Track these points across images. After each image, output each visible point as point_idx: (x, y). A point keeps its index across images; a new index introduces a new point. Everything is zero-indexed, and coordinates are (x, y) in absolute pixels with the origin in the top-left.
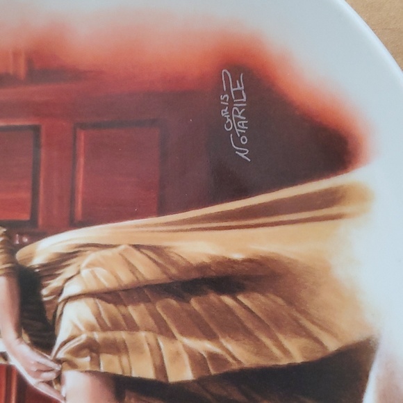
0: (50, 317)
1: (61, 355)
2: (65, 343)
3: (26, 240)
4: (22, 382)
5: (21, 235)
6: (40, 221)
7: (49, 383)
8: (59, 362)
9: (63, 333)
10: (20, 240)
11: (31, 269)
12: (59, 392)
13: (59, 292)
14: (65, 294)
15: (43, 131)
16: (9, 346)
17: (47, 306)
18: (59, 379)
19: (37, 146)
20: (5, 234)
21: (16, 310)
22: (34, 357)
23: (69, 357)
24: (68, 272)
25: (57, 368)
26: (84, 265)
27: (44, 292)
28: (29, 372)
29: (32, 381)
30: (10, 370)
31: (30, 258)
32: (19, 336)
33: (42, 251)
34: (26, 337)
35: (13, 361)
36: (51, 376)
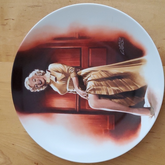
0: (85, 84)
1: (87, 91)
2: (88, 89)
3: (79, 70)
4: (80, 96)
5: (78, 69)
6: (82, 66)
7: (85, 97)
8: (87, 92)
9: (88, 87)
10: (78, 70)
11: (81, 75)
12: (87, 98)
13: (87, 79)
14: (88, 80)
15: (82, 48)
16: (77, 90)
17: (84, 82)
18: (87, 96)
19: (81, 52)
20: (75, 69)
21: (78, 84)
22: (82, 92)
23: (89, 91)
24: (88, 76)
25: (87, 94)
26: (92, 74)
27: (84, 80)
28: (81, 95)
29: (82, 96)
30: (77, 94)
31: (80, 74)
32: (79, 88)
33: (83, 72)
34: (80, 88)
35: (78, 93)
36: (86, 95)
